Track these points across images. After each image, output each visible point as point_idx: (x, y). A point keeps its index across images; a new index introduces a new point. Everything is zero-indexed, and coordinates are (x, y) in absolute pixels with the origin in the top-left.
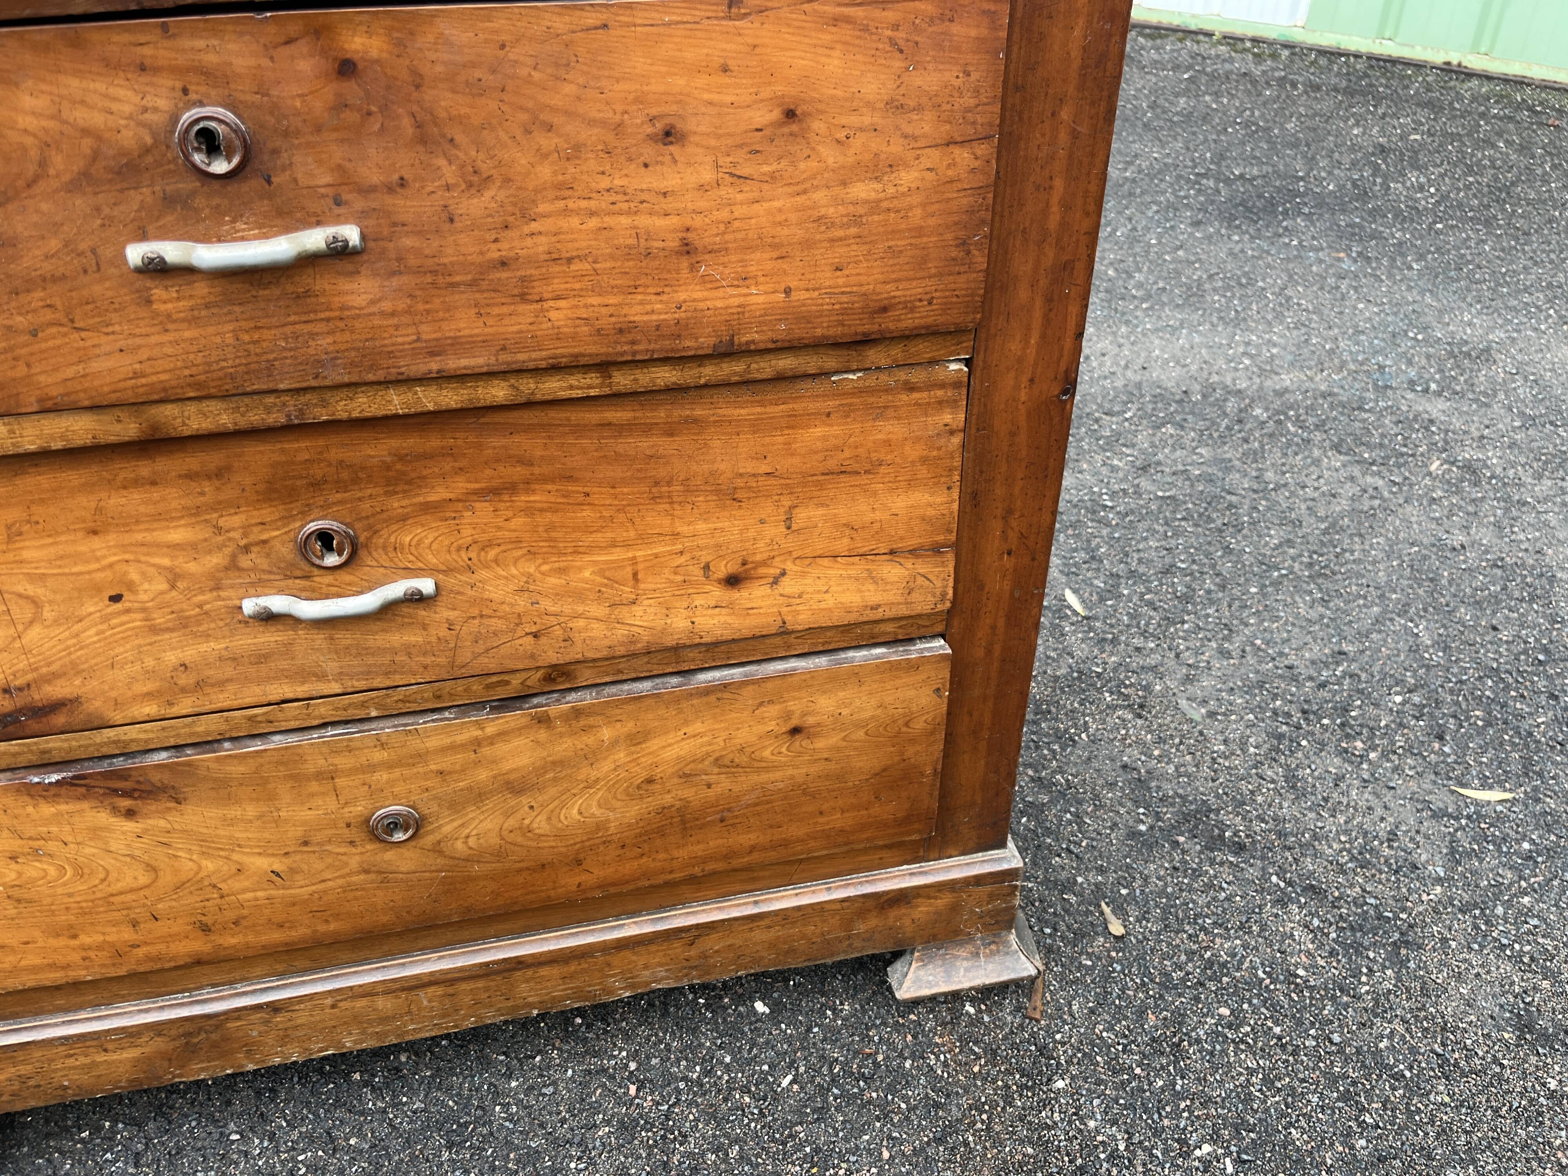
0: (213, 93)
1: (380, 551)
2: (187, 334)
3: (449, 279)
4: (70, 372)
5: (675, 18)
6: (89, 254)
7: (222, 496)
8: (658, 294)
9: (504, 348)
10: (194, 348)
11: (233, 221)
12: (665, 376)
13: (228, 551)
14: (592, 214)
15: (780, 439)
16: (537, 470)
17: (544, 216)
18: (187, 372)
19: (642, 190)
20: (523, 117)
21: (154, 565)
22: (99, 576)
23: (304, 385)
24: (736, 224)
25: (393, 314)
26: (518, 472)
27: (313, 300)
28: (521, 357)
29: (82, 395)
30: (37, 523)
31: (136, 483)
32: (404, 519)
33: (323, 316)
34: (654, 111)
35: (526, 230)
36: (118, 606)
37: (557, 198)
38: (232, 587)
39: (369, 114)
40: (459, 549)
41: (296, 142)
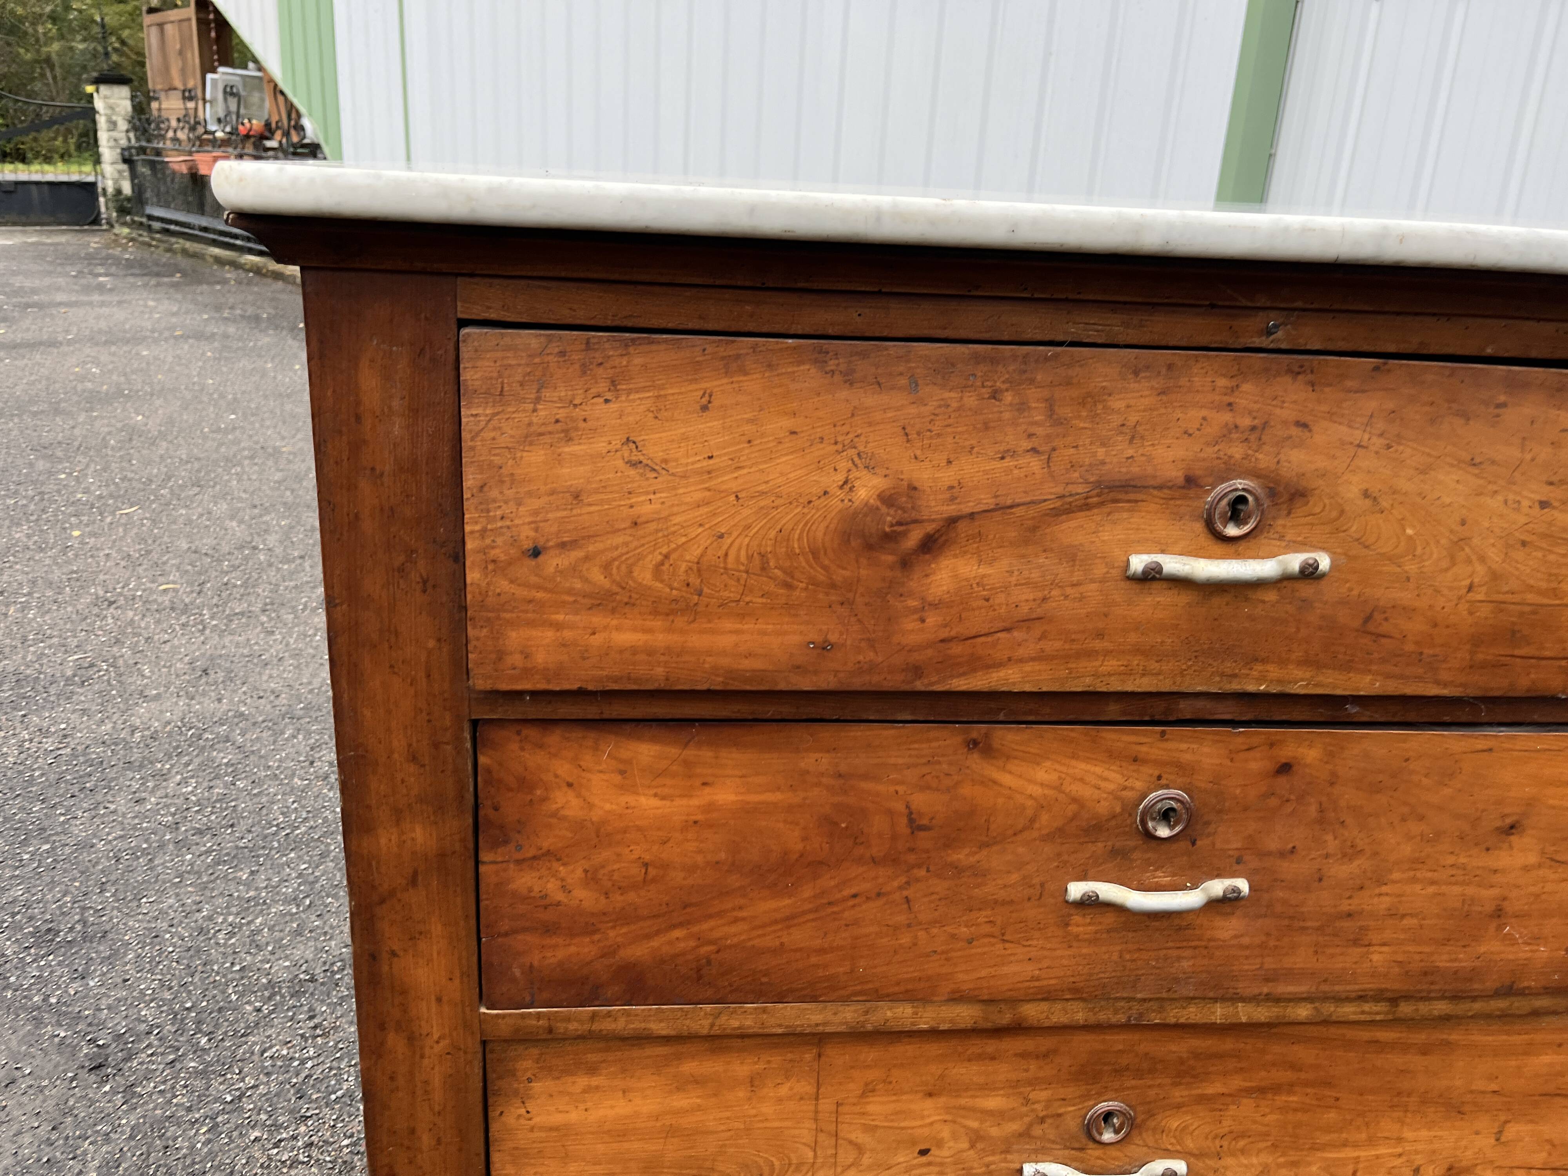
0: (1179, 780)
1: (1150, 1132)
2: (1085, 951)
3: (1302, 924)
4: (983, 973)
5: (1545, 747)
6: (1038, 887)
7: (1041, 1074)
8: (1464, 946)
9: (1325, 981)
10: (1085, 962)
11: (1155, 870)
12: (1441, 1007)
13: (1027, 1120)
14: (1433, 883)
15: (1513, 1063)
16: (1303, 1076)
17: (1394, 882)
18: (1072, 979)
19: (1478, 868)
20: (1405, 810)
21: (964, 1127)
22: (919, 1131)
23: (1158, 995)
24: (1544, 897)
25: (1247, 947)
26: (1287, 1076)
27: (1191, 932)
28: (1337, 988)
29: (985, 991)
30: (890, 1083)
31: (980, 1057)
32: (1179, 1106)
33: (1193, 944)
34: (1507, 811)
35: (1377, 891)
36: (924, 1159)
37: (1410, 869)
38: (1018, 1151)
39: (1287, 801)
40: (1215, 1138)
41: (1226, 817)
